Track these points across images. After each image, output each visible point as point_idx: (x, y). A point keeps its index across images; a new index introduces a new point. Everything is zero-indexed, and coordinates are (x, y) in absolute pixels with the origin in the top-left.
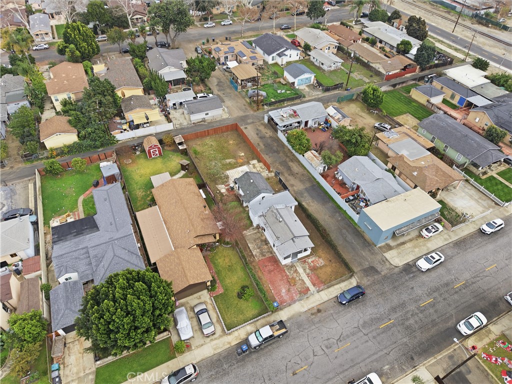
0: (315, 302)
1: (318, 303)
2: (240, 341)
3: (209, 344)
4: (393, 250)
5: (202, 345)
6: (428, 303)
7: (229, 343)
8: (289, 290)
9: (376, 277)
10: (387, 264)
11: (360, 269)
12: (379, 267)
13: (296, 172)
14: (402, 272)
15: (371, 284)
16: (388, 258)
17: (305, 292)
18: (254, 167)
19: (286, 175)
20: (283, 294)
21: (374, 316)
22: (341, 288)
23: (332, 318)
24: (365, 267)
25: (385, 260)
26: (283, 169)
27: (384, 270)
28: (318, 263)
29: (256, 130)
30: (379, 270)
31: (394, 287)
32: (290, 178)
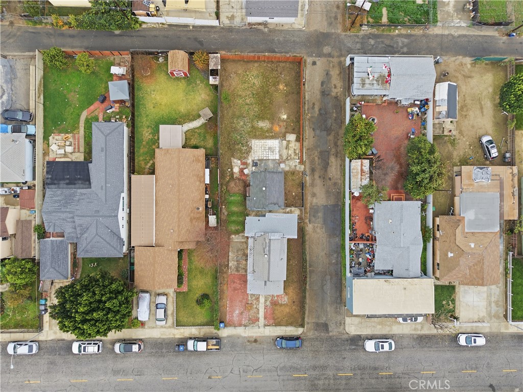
0: (257, 333)
1: (259, 335)
2: (183, 337)
3: (159, 329)
4: (357, 318)
5: (153, 328)
6: (346, 376)
7: (174, 335)
8: (241, 313)
9: (322, 334)
10: (342, 327)
11: (314, 321)
12: (332, 327)
13: (330, 175)
14: (347, 341)
15: (313, 339)
16: (347, 322)
17: (254, 321)
18: (287, 148)
19: (317, 175)
20: (235, 315)
21: (295, 365)
22: (286, 331)
23: (262, 351)
24: (320, 322)
25: (342, 323)
26: (319, 164)
27: (334, 331)
28: (281, 300)
29: (325, 73)
30: (330, 329)
31: (330, 351)
32: (318, 182)
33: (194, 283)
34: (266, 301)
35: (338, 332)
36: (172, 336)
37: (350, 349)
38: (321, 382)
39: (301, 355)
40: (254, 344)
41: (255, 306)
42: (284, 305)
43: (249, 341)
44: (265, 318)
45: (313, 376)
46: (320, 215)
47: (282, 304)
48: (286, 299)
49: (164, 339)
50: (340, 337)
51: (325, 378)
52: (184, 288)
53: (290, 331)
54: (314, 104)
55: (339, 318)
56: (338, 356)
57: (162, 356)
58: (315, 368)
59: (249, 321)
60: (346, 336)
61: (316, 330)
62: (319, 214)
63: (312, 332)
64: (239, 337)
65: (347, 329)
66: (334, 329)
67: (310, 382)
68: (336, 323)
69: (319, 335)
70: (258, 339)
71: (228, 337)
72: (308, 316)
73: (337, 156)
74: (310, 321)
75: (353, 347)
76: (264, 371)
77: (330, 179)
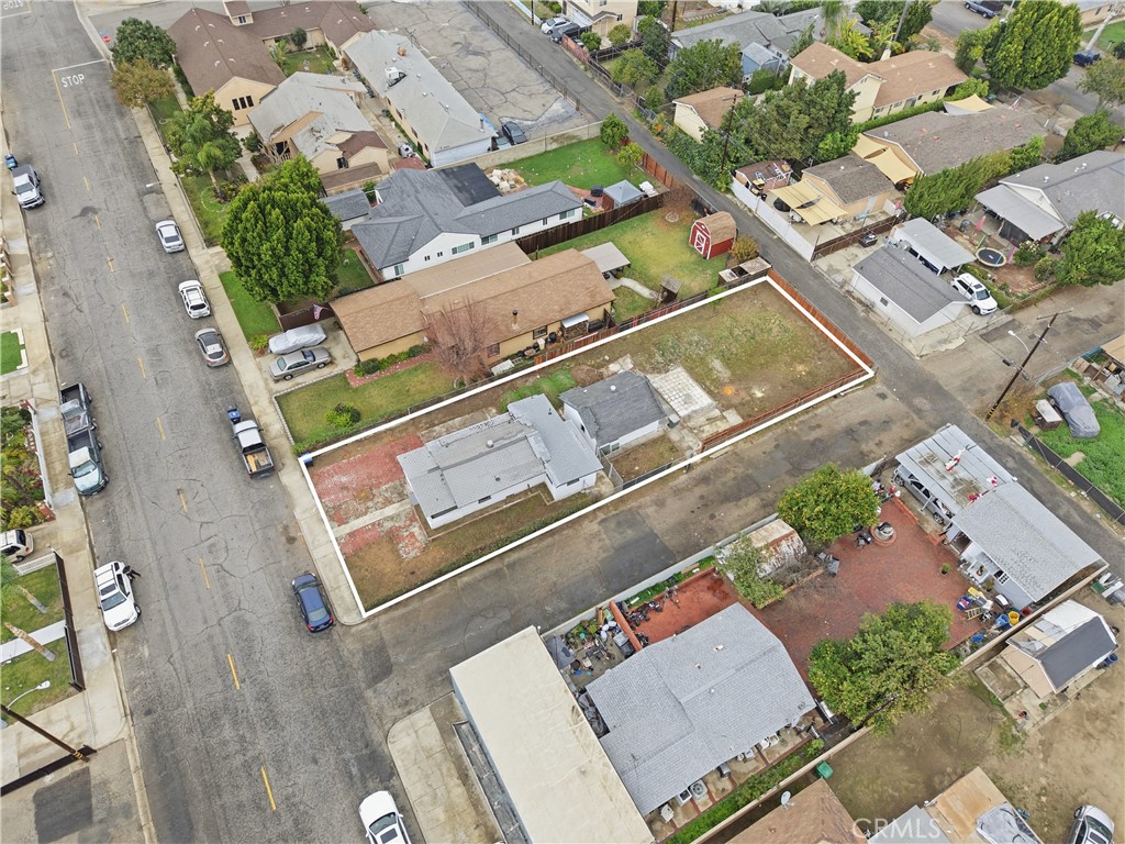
0: (311, 534)
1: (309, 539)
2: (254, 410)
4: (439, 737)
6: (266, 792)
7: (256, 403)
8: (344, 488)
9: (361, 674)
10: (398, 712)
11: (387, 637)
12: (388, 687)
13: (720, 514)
14: (367, 746)
15: (341, 658)
16: (416, 716)
17: (337, 517)
18: (711, 420)
19: (701, 490)
20: (336, 478)
21: (258, 647)
22: (339, 587)
23: (271, 561)
24: (390, 651)
25: (407, 706)
26: (724, 484)
27: (378, 698)
28: (406, 546)
29: (884, 418)
30: (381, 685)
31: (324, 713)
32: (692, 499)
33: (374, 392)
34: (392, 518)
35: (382, 708)
36: (252, 402)
37: (346, 762)
38: (228, 732)
39: (289, 647)
40: (283, 539)
41: (370, 504)
42: (399, 556)
43: (286, 528)
44: (352, 534)
45: (239, 705)
46: (630, 533)
47: (397, 551)
48: (412, 554)
49: (242, 392)
50: (370, 721)
51: (242, 738)
52: (356, 382)
53: (342, 598)
54: (819, 426)
55: (419, 693)
56: (316, 741)
57: (207, 401)
58: (265, 696)
59: (334, 508)
60: (377, 735)
61: (365, 653)
62: (629, 531)
63: (358, 646)
64: (290, 506)
65: (399, 726)
66: (385, 693)
67: (221, 705)
68: (404, 692)
69: (355, 666)
70: (296, 544)
71: (284, 489)
72: (393, 619)
73: (764, 506)
74: (382, 628)
75: (354, 771)
76: (224, 585)
77: (712, 517)
